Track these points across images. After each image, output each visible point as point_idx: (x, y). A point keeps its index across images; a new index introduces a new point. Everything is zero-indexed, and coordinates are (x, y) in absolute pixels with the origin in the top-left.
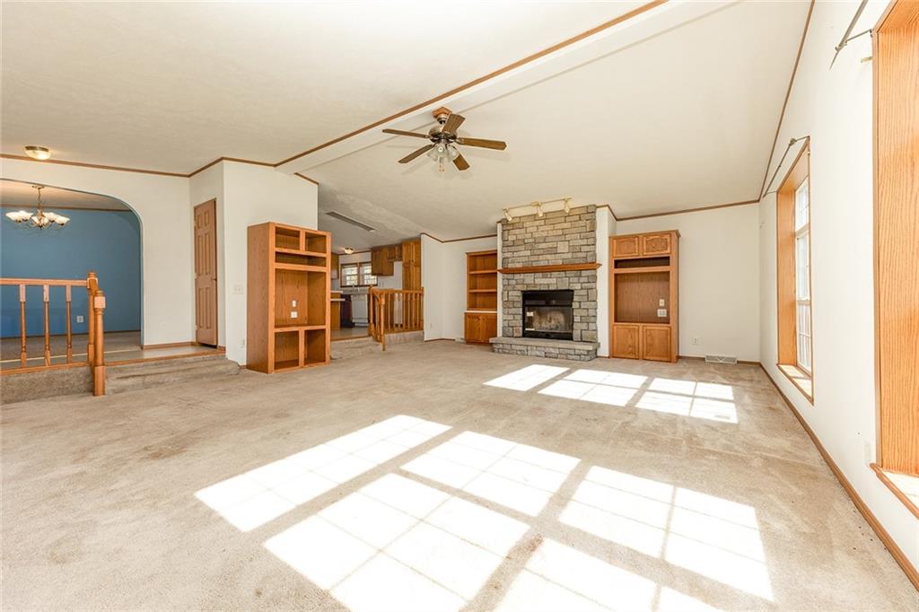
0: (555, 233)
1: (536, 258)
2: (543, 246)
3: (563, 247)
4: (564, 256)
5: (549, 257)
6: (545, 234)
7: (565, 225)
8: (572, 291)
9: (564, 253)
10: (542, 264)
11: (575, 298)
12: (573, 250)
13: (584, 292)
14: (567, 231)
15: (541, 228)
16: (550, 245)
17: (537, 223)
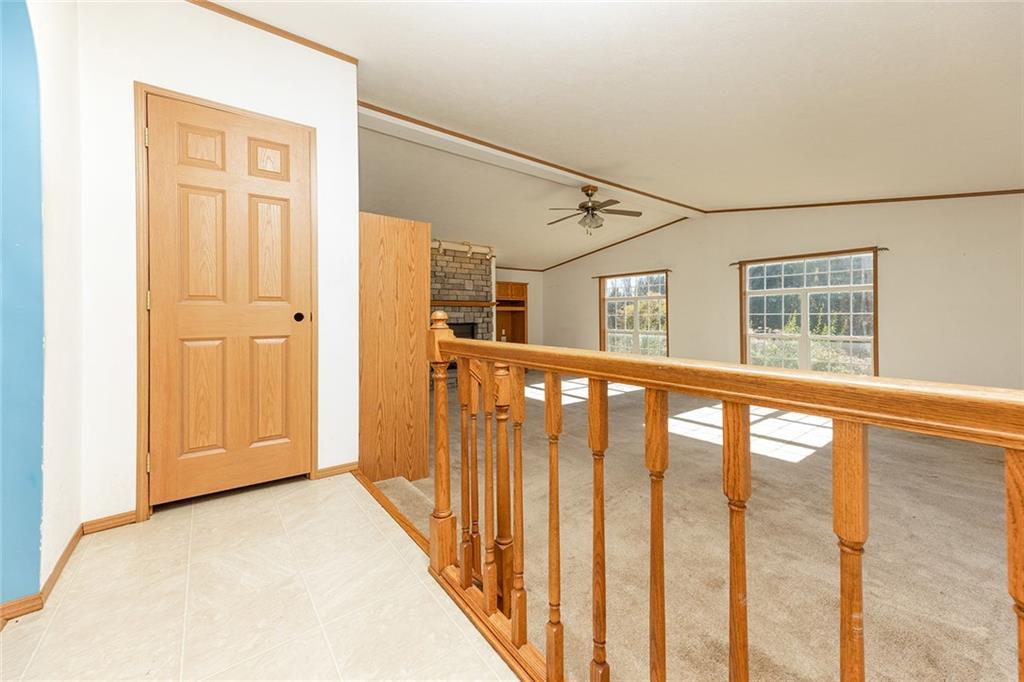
0: (463, 271)
1: (446, 292)
2: (452, 281)
3: (469, 285)
4: (470, 293)
5: (458, 293)
6: (454, 271)
7: (471, 266)
8: (476, 324)
9: (469, 290)
10: (454, 298)
11: (480, 331)
12: (477, 289)
13: (485, 325)
14: (472, 272)
15: (451, 265)
16: (458, 281)
17: (447, 258)
